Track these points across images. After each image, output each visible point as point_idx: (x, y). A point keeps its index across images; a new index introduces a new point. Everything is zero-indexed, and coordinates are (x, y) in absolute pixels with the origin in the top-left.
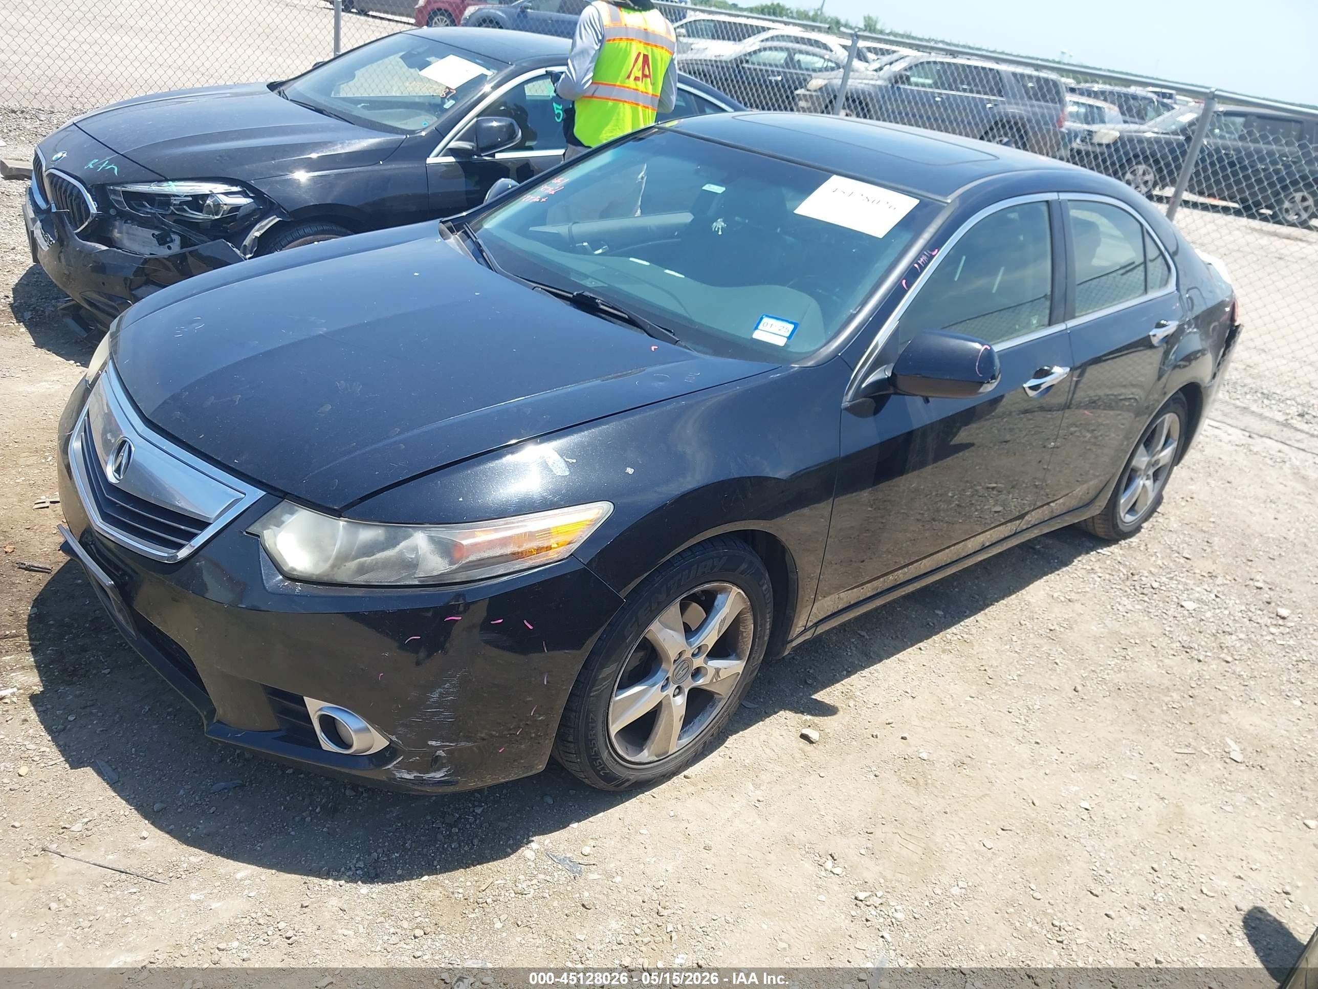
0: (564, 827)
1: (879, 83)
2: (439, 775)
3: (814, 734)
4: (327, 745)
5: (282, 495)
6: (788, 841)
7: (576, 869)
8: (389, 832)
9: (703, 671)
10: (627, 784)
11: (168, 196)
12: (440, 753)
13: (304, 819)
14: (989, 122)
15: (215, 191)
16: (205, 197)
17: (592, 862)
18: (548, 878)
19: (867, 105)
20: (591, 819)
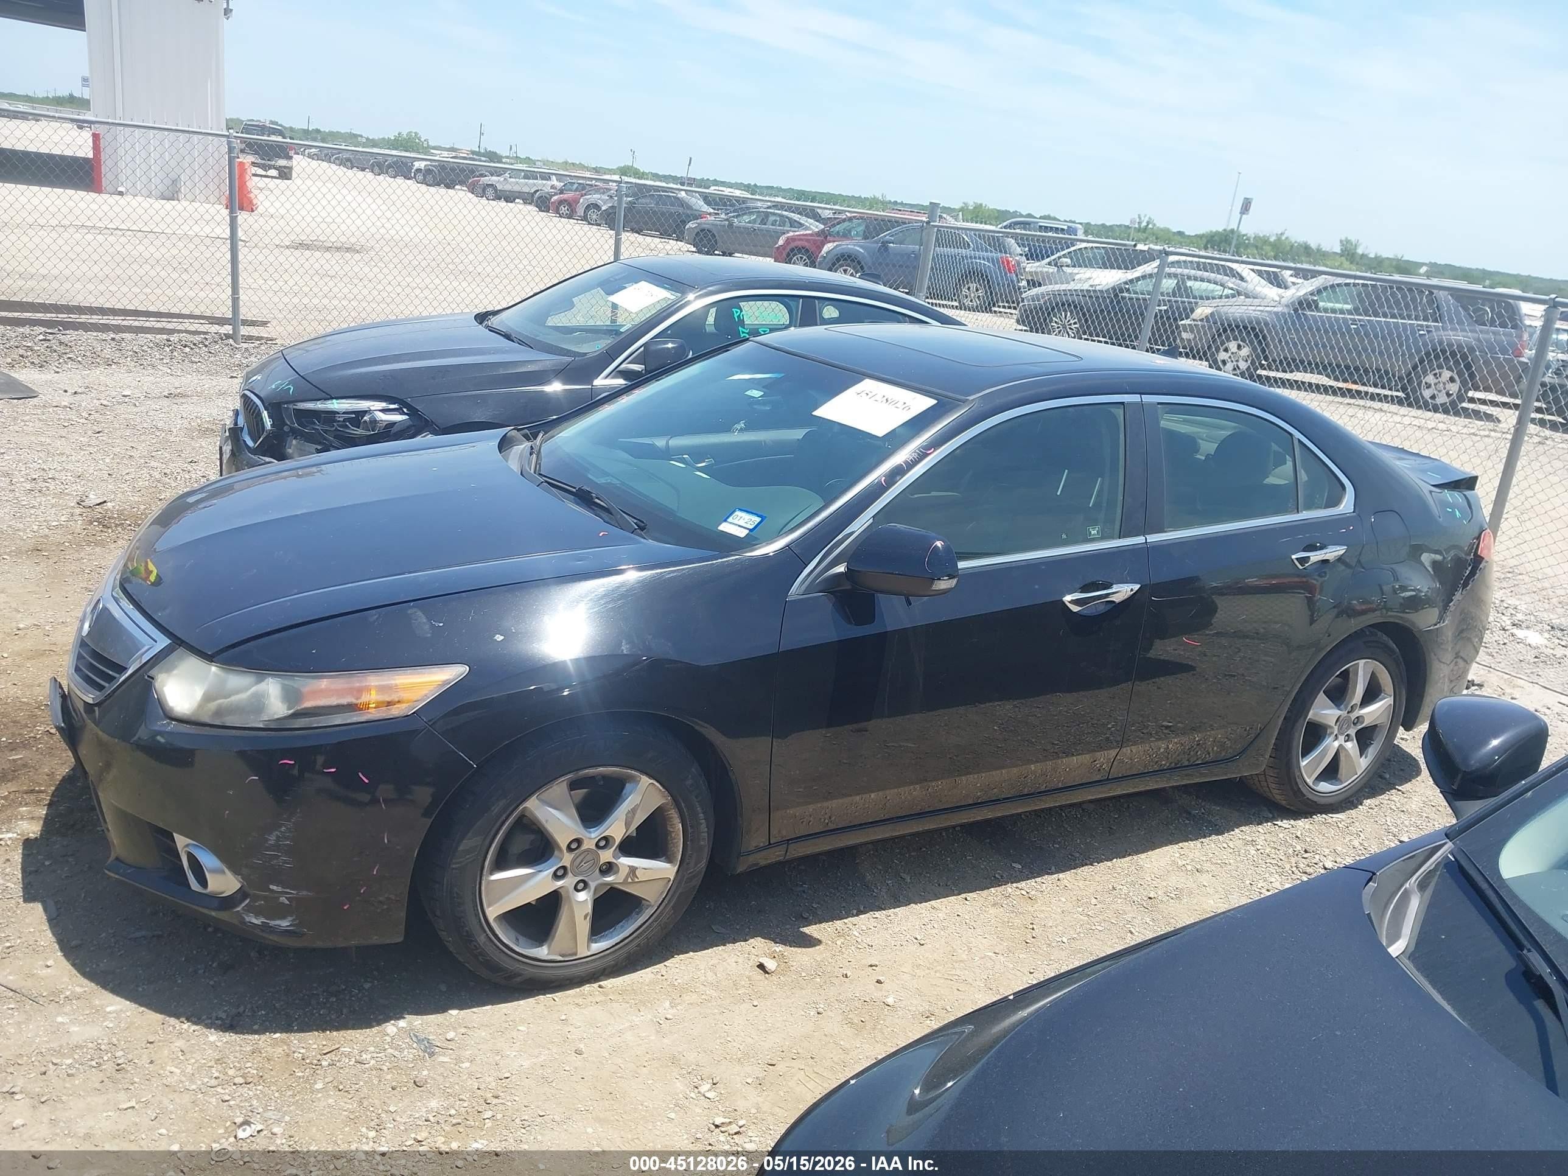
0: (443, 1012)
1: (1279, 309)
2: (285, 923)
3: (770, 965)
4: (194, 885)
5: (179, 642)
6: (674, 1060)
7: (429, 1049)
8: (269, 992)
9: (615, 868)
10: (518, 979)
11: (334, 413)
12: (283, 899)
13: (196, 972)
14: (1418, 351)
15: (372, 408)
16: (364, 412)
17: (450, 1047)
18: (396, 1053)
19: (1264, 337)
20: (474, 1010)
